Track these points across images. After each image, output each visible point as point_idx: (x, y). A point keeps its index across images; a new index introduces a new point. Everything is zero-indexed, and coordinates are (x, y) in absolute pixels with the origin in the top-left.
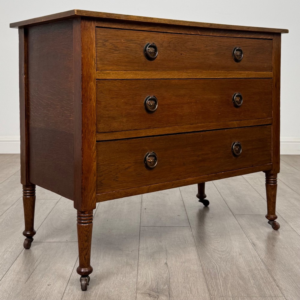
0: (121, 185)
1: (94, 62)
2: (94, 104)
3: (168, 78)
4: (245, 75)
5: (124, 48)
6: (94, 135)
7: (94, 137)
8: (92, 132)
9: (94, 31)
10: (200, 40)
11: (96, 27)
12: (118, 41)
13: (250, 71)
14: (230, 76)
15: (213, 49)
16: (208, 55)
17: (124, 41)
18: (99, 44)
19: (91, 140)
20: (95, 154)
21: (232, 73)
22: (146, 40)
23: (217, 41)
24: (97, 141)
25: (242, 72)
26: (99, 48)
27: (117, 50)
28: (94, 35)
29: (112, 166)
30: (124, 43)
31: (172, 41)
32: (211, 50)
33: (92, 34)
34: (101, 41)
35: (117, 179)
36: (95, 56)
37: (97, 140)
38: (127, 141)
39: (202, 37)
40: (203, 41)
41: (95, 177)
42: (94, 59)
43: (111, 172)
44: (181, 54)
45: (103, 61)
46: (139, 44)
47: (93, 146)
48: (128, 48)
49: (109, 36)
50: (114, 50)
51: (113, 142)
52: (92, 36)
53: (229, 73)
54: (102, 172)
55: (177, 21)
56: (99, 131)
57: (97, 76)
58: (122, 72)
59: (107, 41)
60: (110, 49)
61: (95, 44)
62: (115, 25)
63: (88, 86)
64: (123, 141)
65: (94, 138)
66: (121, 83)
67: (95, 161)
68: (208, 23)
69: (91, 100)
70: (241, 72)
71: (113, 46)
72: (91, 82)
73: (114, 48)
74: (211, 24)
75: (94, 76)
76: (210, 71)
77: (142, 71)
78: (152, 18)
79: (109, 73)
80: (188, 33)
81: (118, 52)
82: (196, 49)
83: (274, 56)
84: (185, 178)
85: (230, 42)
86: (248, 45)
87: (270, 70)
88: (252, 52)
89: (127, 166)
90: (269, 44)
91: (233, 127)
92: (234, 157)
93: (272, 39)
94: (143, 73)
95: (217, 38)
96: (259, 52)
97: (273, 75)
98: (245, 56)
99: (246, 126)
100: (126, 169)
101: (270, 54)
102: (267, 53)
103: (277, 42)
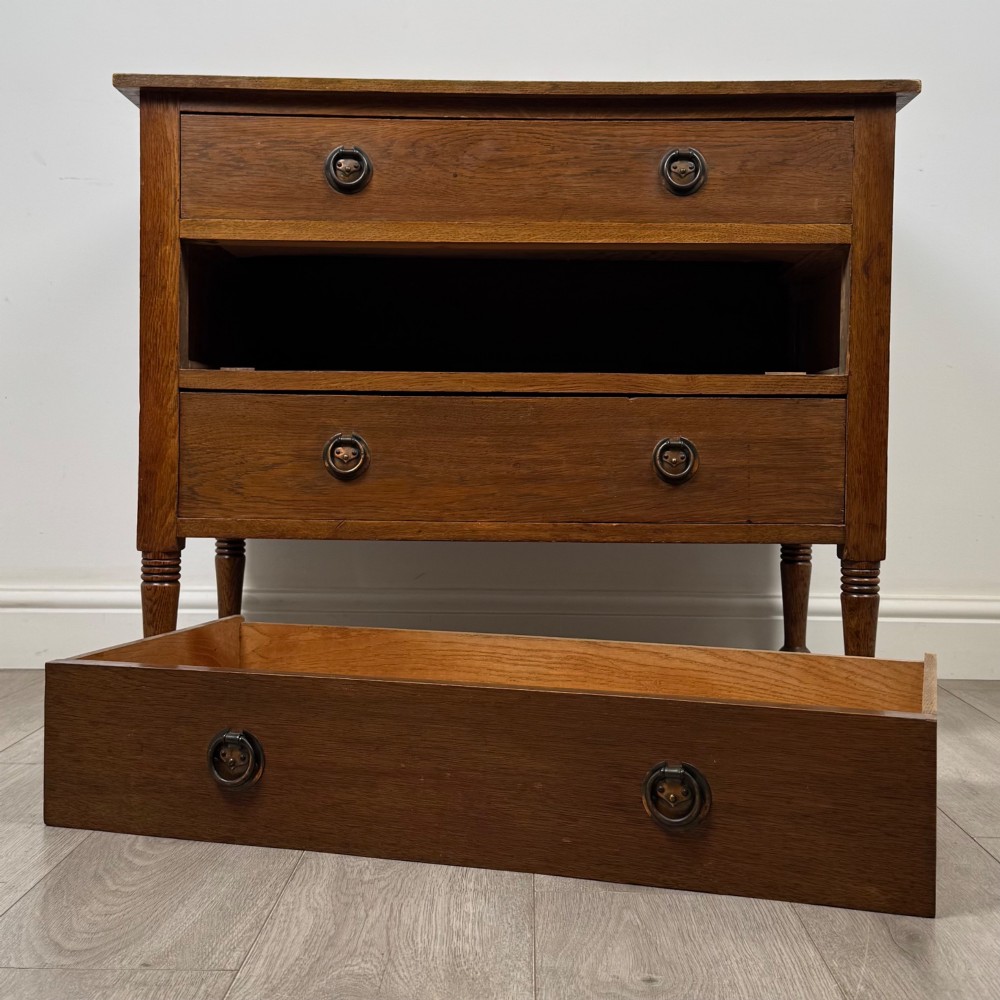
0: (251, 505)
1: (173, 198)
2: (174, 299)
4: (715, 234)
5: (264, 162)
6: (172, 373)
7: (172, 378)
8: (167, 366)
9: (176, 124)
10: (526, 135)
11: (182, 112)
12: (244, 145)
13: (739, 222)
14: (649, 236)
15: (576, 158)
16: (557, 175)
17: (263, 145)
18: (190, 153)
19: (164, 384)
20: (175, 419)
21: (656, 228)
22: (335, 139)
23: (596, 134)
24: (181, 390)
25: (703, 225)
26: (188, 164)
27: (242, 168)
28: (176, 132)
29: (224, 455)
30: (264, 148)
31: (422, 139)
32: (571, 161)
33: (168, 130)
34: (195, 147)
35: (241, 490)
36: (177, 182)
37: (181, 386)
38: (270, 397)
39: (535, 125)
40: (538, 136)
41: (173, 476)
42: (175, 189)
43: (222, 468)
44: (455, 176)
45: (200, 195)
46: (312, 151)
47: (169, 400)
48: (276, 161)
49: (220, 134)
50: (231, 169)
51: (229, 395)
52: (169, 135)
53: (644, 228)
54: (195, 465)
55: (424, 83)
57: (182, 231)
58: (254, 221)
59: (211, 145)
60: (221, 165)
61: (176, 155)
63: (157, 254)
64: (259, 397)
65: (173, 382)
67: (174, 437)
68: (543, 83)
69: (164, 288)
70: (696, 225)
71: (229, 158)
72: (166, 245)
73: (232, 163)
74: (555, 85)
75: (172, 232)
76: (565, 222)
77: (321, 220)
78: (339, 81)
79: (217, 225)
80: (480, 116)
81: (244, 173)
82: (511, 159)
83: (861, 171)
84: (465, 519)
85: (652, 135)
86: (732, 140)
87: (838, 216)
88: (749, 163)
89: (270, 460)
90: (834, 134)
91: (659, 392)
92: (664, 484)
93: (851, 118)
94: (322, 224)
95: (595, 125)
96: (783, 163)
97: (853, 234)
98: (718, 175)
99: (720, 392)
100: (266, 468)
101: (839, 167)
102: (821, 165)
103: (876, 125)
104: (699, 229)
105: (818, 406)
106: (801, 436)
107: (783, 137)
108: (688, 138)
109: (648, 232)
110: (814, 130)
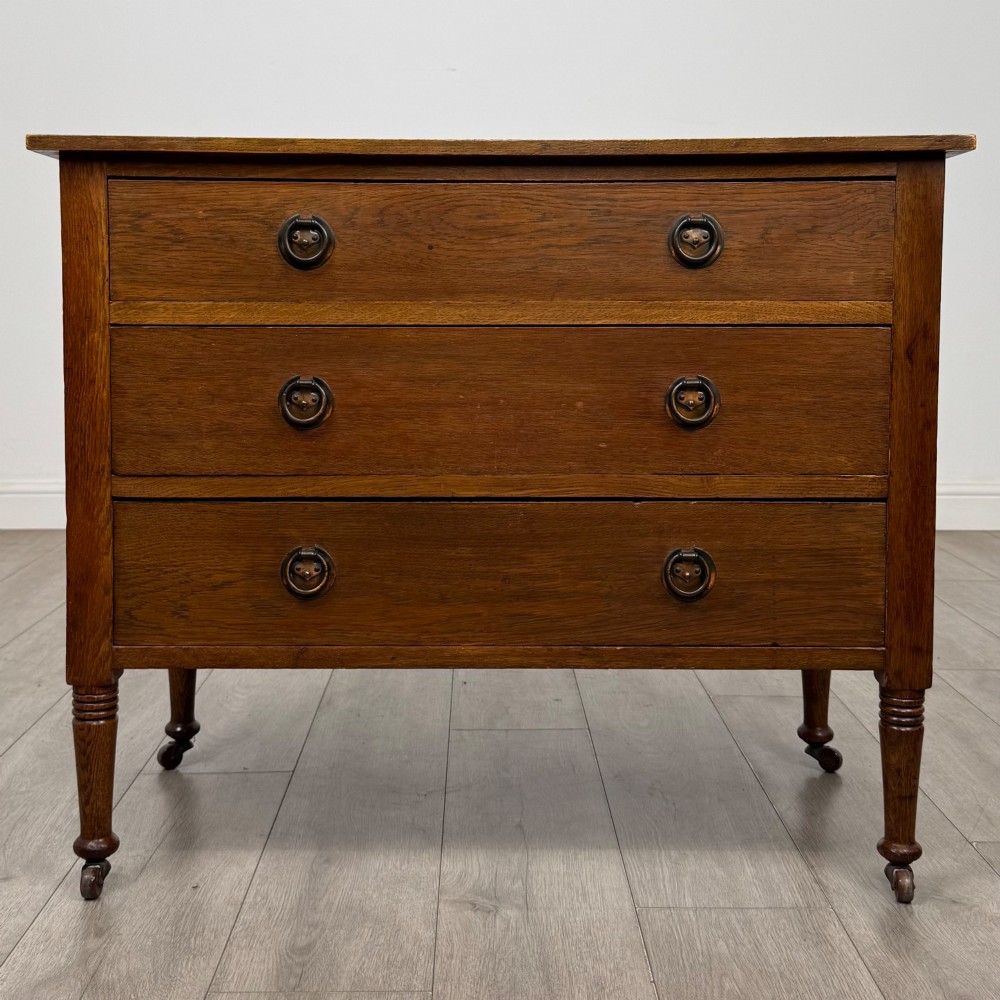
0: (196, 629)
1: (100, 277)
2: (105, 394)
3: (374, 323)
4: (734, 313)
5: (206, 234)
6: (104, 480)
7: (103, 486)
8: (98, 473)
9: (102, 191)
10: (512, 199)
11: (110, 177)
12: (183, 215)
13: (761, 300)
14: (656, 316)
15: (571, 225)
16: (549, 246)
17: (205, 215)
18: (119, 225)
19: (95, 493)
20: (108, 532)
21: (664, 307)
22: (289, 207)
23: (595, 198)
24: (114, 498)
25: (719, 303)
26: (118, 238)
27: (182, 242)
28: (103, 200)
29: (166, 573)
30: (206, 219)
31: (391, 206)
32: (566, 229)
33: (94, 198)
34: (126, 218)
35: (186, 613)
36: (106, 258)
37: (114, 495)
38: (218, 505)
39: (523, 188)
40: (527, 201)
41: (107, 598)
42: (103, 267)
43: (164, 588)
44: (431, 247)
45: (132, 273)
46: (263, 221)
47: (101, 510)
48: (221, 233)
49: (155, 203)
50: (169, 243)
52: (95, 204)
53: (650, 307)
54: (132, 585)
55: (393, 143)
56: (121, 470)
57: (113, 316)
58: (196, 303)
59: (145, 215)
60: (156, 238)
61: (104, 227)
62: (174, 169)
63: (83, 342)
65: (105, 490)
66: (195, 336)
67: (107, 554)
69: (93, 382)
70: (712, 303)
71: (166, 230)
72: (93, 332)
73: (169, 235)
75: (101, 316)
76: (558, 301)
77: (274, 300)
78: (293, 142)
79: (152, 308)
80: (460, 178)
81: (184, 248)
82: (496, 228)
83: (904, 239)
84: (446, 642)
85: (660, 199)
86: (753, 204)
87: (877, 293)
88: (773, 231)
89: (220, 578)
90: (873, 196)
91: (670, 496)
92: (675, 602)
93: (893, 178)
94: (276, 306)
95: (594, 187)
96: (813, 230)
97: (894, 313)
98: (736, 245)
99: (740, 496)
100: (215, 587)
101: (879, 235)
102: (858, 232)
103: (921, 187)
104: (714, 308)
105: (853, 511)
106: (834, 546)
107: (813, 199)
108: (701, 202)
109: (656, 312)
110: (848, 192)
